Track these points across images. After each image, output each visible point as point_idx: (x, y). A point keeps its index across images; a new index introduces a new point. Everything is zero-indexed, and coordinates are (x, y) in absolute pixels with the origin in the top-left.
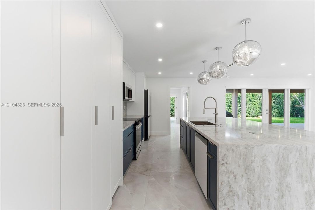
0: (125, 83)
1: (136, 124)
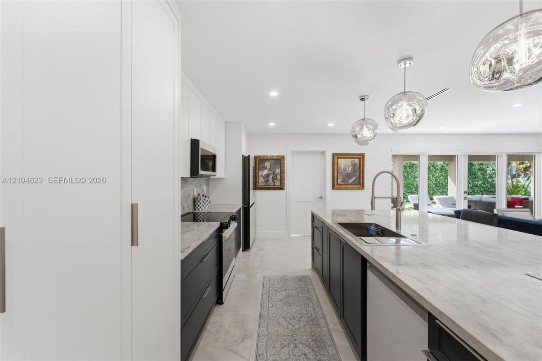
0: (199, 140)
1: (223, 227)
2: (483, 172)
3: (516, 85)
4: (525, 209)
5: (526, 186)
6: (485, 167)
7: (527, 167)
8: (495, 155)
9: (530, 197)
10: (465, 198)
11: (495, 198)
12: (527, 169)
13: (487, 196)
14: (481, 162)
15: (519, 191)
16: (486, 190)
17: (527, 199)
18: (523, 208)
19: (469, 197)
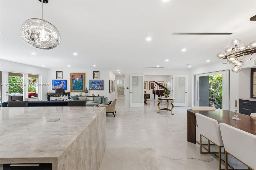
2: (15, 81)
3: (40, 47)
4: (35, 98)
5: (34, 88)
6: (16, 79)
7: (34, 80)
8: (23, 74)
9: (36, 92)
10: (7, 95)
11: (23, 94)
12: (34, 81)
13: (18, 93)
14: (14, 76)
15: (31, 90)
16: (16, 91)
17: (35, 93)
18: (35, 97)
19: (9, 94)
